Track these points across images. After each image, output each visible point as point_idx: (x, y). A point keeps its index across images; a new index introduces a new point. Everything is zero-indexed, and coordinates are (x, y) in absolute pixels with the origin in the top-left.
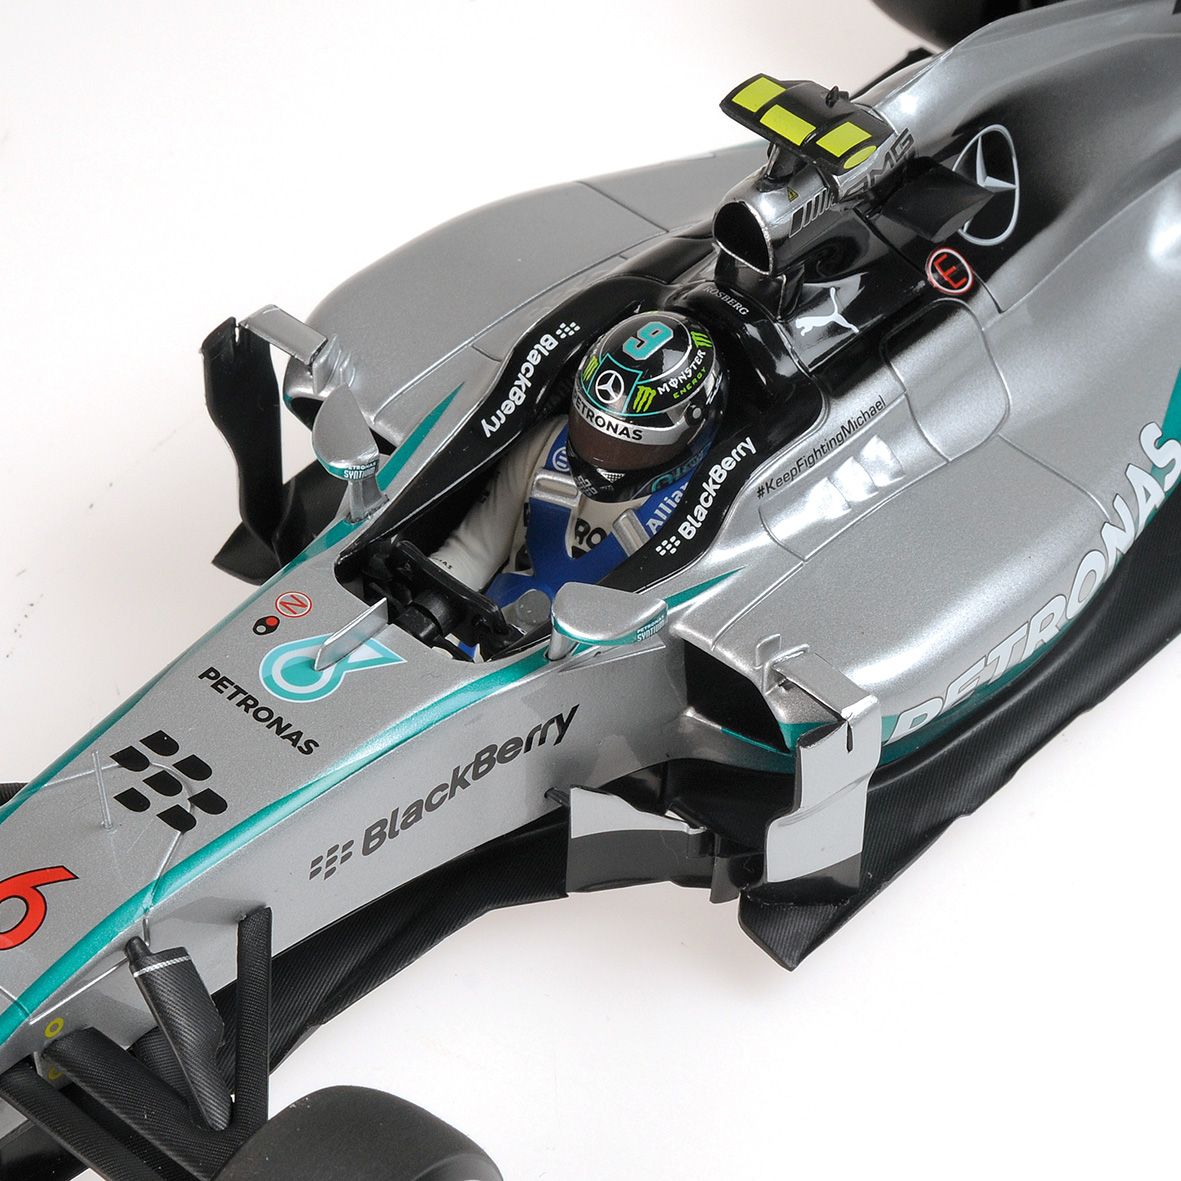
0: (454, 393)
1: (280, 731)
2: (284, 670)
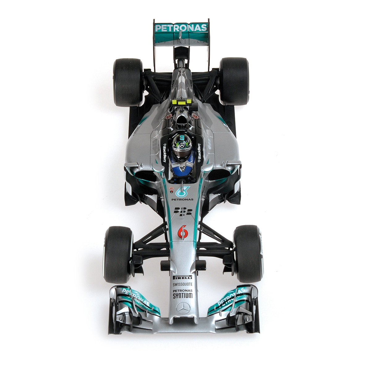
1: (187, 200)
2: (180, 195)
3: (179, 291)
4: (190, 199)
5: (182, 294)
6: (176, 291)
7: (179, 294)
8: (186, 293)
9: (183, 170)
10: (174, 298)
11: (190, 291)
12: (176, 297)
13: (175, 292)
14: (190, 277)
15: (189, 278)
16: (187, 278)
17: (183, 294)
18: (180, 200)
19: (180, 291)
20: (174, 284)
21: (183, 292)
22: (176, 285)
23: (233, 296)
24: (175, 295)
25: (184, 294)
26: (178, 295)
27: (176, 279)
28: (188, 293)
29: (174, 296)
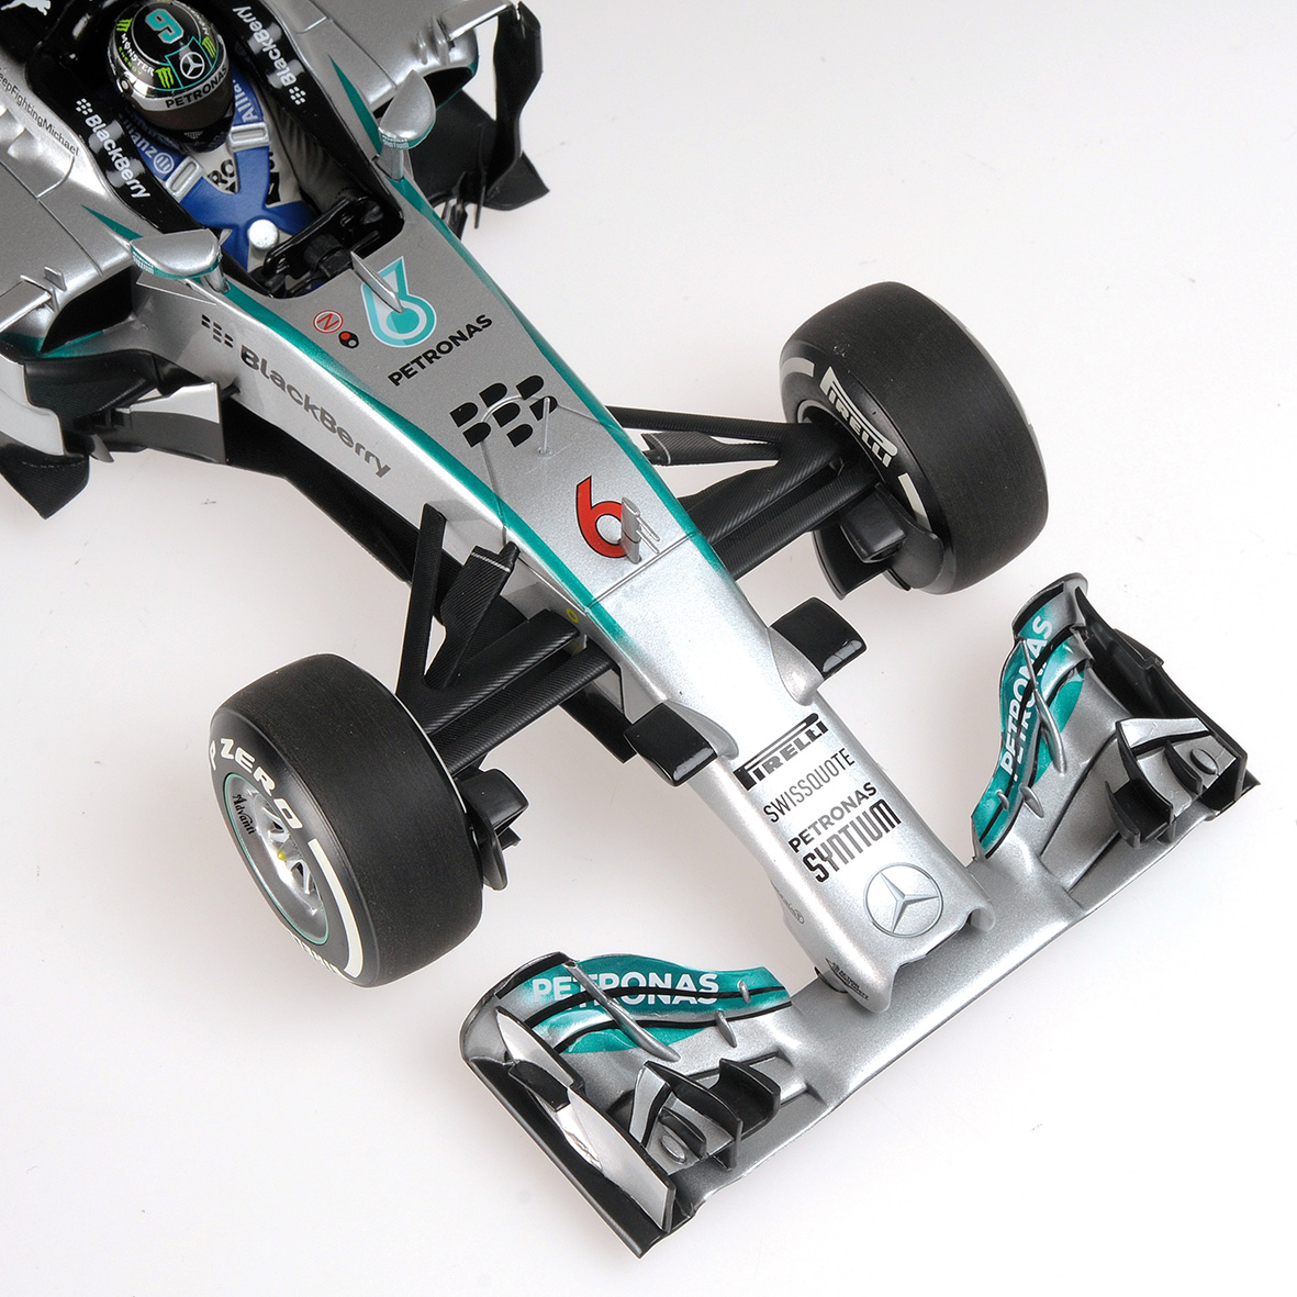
0: (93, 212)
1: (464, 338)
2: (401, 331)
3: (819, 826)
4: (472, 330)
5: (843, 836)
6: (803, 838)
7: (830, 840)
8: (858, 818)
9: (230, 181)
10: (818, 878)
11: (867, 793)
12: (826, 865)
13: (805, 849)
14: (814, 727)
15: (810, 734)
16: (804, 738)
17: (844, 830)
18: (431, 356)
19: (824, 826)
20: (773, 809)
21: (839, 825)
22: (782, 806)
23: (1025, 684)
24: (818, 861)
25: (851, 830)
26: (830, 854)
27: (760, 776)
28: (864, 813)
29: (812, 869)
